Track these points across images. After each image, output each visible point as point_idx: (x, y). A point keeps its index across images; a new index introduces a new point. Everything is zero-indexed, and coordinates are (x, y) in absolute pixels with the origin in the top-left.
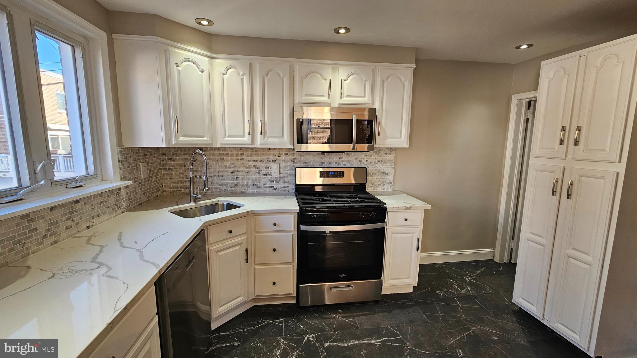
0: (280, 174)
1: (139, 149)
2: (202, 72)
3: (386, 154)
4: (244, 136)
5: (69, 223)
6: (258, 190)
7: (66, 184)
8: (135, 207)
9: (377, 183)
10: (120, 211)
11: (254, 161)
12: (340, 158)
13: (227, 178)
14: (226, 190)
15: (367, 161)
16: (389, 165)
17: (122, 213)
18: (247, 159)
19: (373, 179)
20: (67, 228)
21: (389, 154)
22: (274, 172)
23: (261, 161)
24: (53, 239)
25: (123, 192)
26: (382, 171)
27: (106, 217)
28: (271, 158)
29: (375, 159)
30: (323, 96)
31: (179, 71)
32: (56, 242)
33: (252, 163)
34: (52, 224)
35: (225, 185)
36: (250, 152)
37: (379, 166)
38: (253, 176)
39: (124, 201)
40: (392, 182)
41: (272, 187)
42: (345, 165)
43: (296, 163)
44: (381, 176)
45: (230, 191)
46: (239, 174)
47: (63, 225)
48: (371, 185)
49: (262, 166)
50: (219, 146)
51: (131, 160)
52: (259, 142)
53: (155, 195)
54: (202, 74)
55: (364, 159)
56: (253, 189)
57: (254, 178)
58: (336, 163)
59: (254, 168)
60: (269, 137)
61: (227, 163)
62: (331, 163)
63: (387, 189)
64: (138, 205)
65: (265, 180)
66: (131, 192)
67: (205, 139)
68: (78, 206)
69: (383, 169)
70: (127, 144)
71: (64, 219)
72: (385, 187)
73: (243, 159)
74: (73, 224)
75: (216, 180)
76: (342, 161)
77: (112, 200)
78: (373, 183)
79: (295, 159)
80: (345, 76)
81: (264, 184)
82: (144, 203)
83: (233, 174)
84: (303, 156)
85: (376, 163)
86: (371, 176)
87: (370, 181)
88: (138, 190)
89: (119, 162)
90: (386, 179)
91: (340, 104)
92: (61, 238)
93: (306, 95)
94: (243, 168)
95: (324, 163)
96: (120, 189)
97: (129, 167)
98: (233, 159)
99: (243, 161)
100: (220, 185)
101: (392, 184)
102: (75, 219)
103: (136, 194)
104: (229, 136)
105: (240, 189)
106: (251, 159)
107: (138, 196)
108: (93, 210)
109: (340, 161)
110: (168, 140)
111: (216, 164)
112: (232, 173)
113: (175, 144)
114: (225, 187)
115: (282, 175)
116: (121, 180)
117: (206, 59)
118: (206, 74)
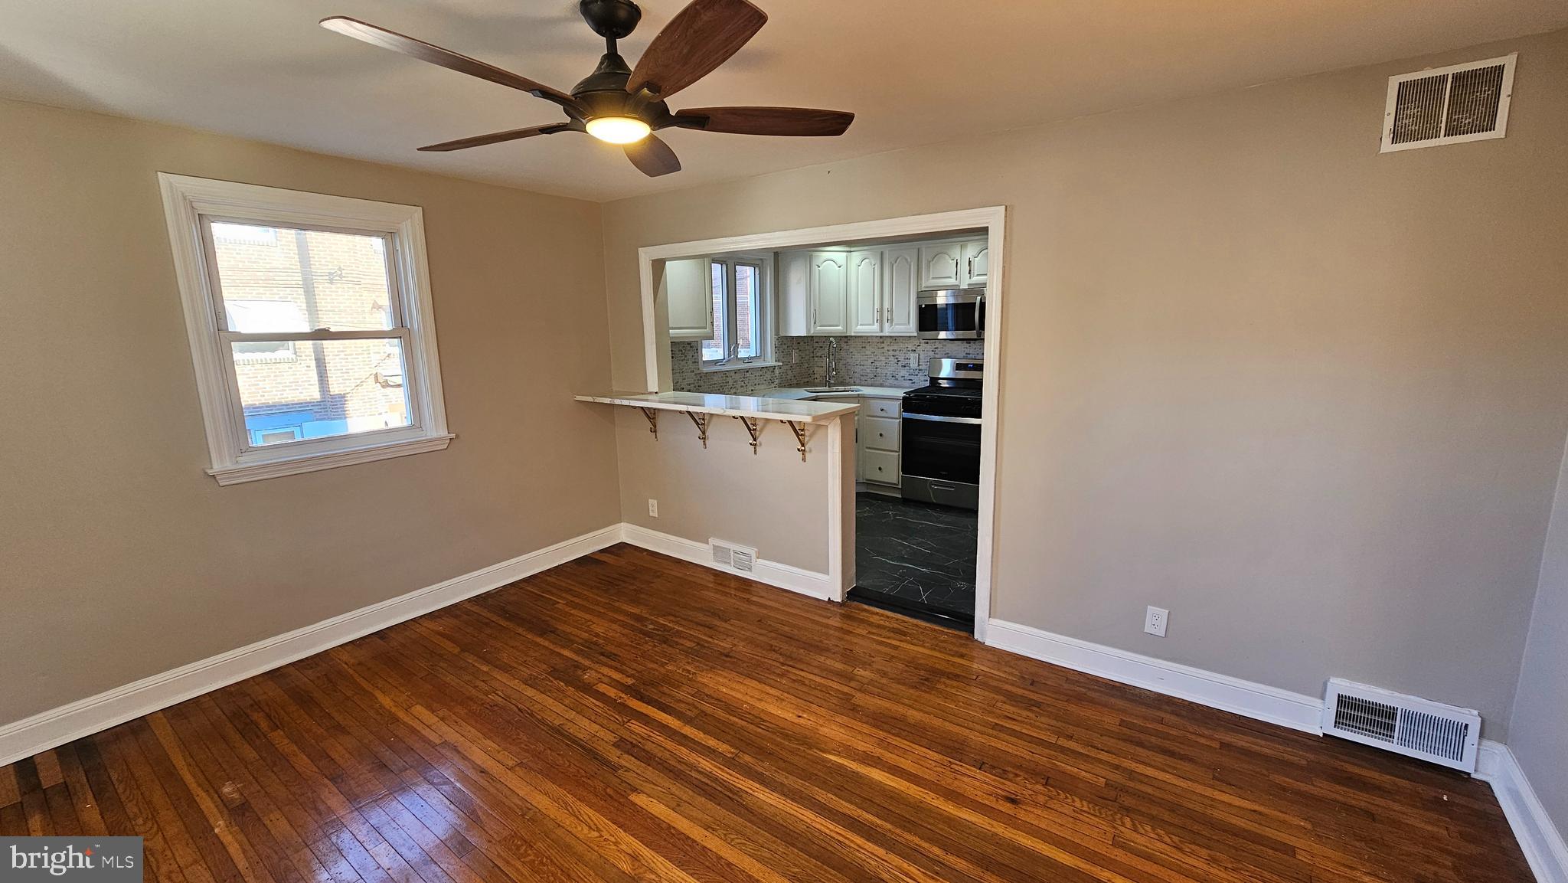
0: (919, 365)
1: (793, 337)
2: (839, 267)
4: (873, 324)
5: (742, 384)
6: (896, 382)
7: (743, 359)
10: (773, 385)
11: (893, 350)
13: (867, 368)
18: (886, 348)
22: (914, 365)
23: (900, 351)
25: (777, 371)
27: (762, 387)
28: (911, 347)
30: (950, 277)
31: (819, 271)
33: (891, 353)
35: (864, 374)
36: (889, 340)
38: (892, 367)
39: (777, 379)
41: (910, 380)
43: (937, 354)
45: (870, 382)
47: (739, 384)
49: (901, 358)
50: (853, 335)
51: (785, 347)
52: (887, 331)
53: (806, 380)
54: (839, 269)
56: (892, 381)
57: (893, 368)
59: (892, 358)
60: (896, 324)
61: (868, 353)
65: (903, 372)
66: (783, 373)
67: (840, 328)
68: (748, 375)
70: (782, 334)
71: (740, 380)
73: (883, 348)
74: (744, 385)
75: (858, 369)
77: (769, 376)
79: (936, 348)
80: (975, 254)
81: (903, 376)
84: (945, 345)
88: (789, 372)
89: (776, 346)
91: (969, 285)
93: (933, 278)
94: (883, 358)
95: (969, 354)
96: (774, 368)
97: (783, 352)
99: (882, 350)
103: (787, 375)
104: (861, 325)
106: (891, 348)
107: (789, 377)
110: (808, 330)
112: (872, 363)
113: (814, 333)
114: (866, 378)
115: (921, 367)
116: (776, 361)
117: (845, 254)
118: (843, 269)
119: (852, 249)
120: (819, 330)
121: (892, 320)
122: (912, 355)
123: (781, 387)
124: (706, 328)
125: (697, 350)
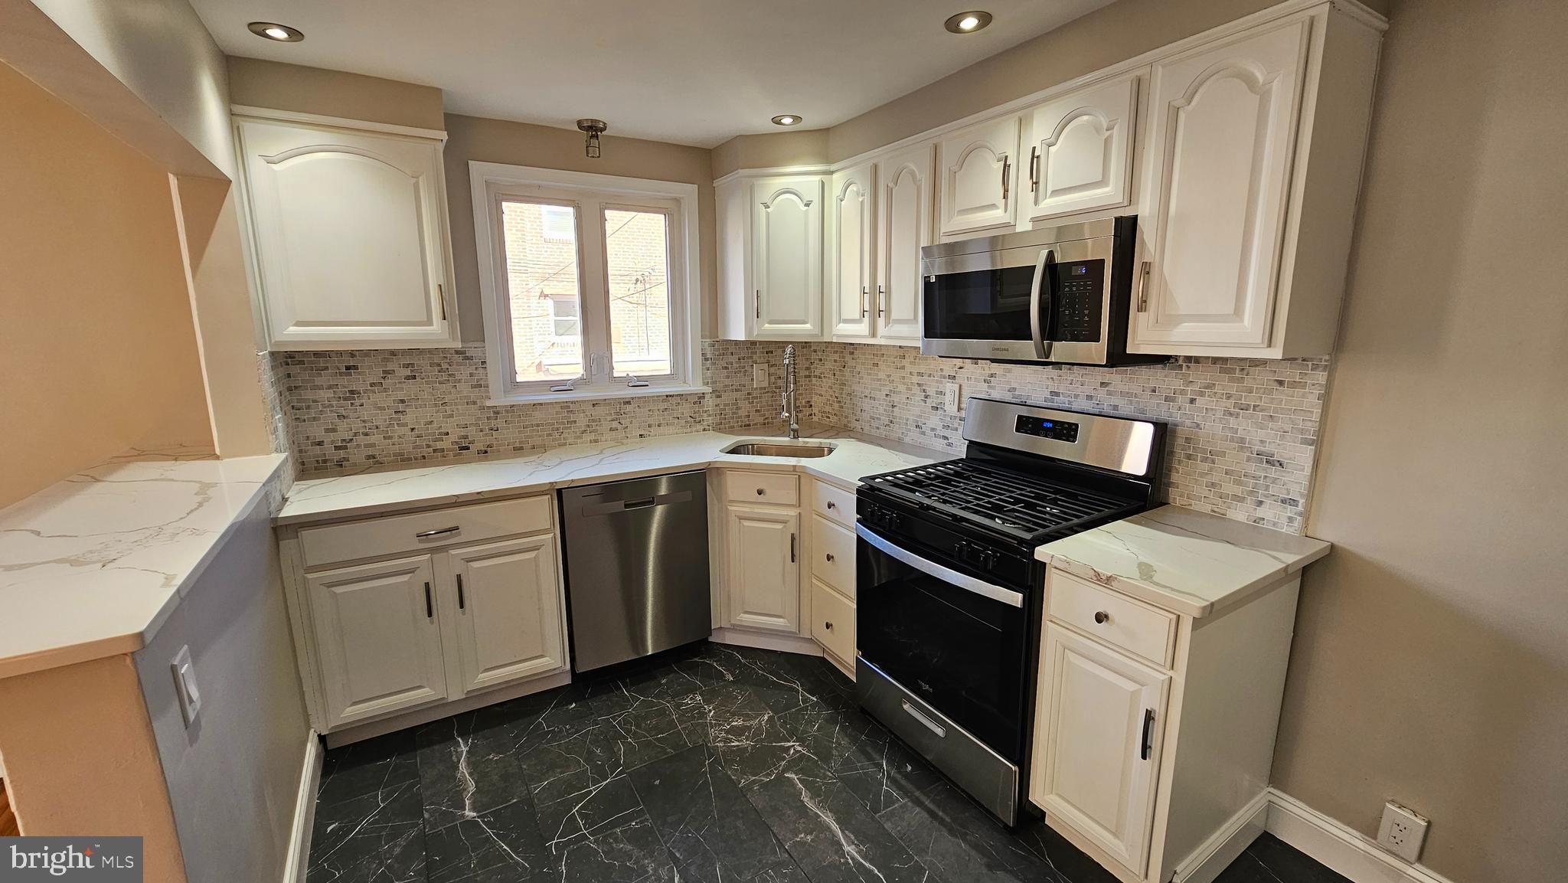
0: (959, 409)
2: (807, 205)
3: (1281, 383)
5: (615, 424)
6: (921, 439)
7: (627, 381)
8: (733, 427)
9: (1229, 488)
10: (699, 427)
11: (920, 374)
12: (1102, 383)
13: (880, 404)
14: (878, 428)
15: (1192, 401)
16: (1288, 427)
17: (704, 430)
18: (909, 368)
19: (1211, 470)
20: (611, 429)
21: (1293, 385)
22: (951, 405)
23: (930, 376)
24: (593, 437)
25: (709, 402)
26: (1256, 448)
27: (671, 430)
28: (948, 369)
29: (1228, 398)
30: (993, 206)
31: (768, 214)
32: (596, 441)
33: (915, 379)
34: (594, 421)
35: (877, 418)
37: (1244, 426)
38: (917, 407)
39: (709, 416)
40: (1302, 501)
41: (946, 438)
42: (1115, 407)
43: (993, 388)
44: (1252, 468)
46: (896, 398)
47: (606, 425)
48: (1204, 492)
49: (931, 391)
50: (835, 340)
51: (734, 359)
52: (887, 336)
54: (807, 210)
55: (1183, 392)
56: (916, 436)
57: (917, 411)
58: (1089, 397)
59: (916, 390)
60: (895, 321)
61: (882, 375)
62: (1076, 396)
63: (1274, 524)
64: (741, 426)
65: (934, 421)
66: (725, 405)
67: (808, 326)
68: (629, 408)
69: (1262, 441)
70: (721, 337)
71: (609, 418)
72: (1268, 512)
73: (903, 368)
74: (619, 426)
75: (867, 405)
76: (1109, 393)
77: (686, 410)
78: (1213, 485)
79: (992, 376)
80: (1049, 134)
81: (933, 429)
82: (756, 424)
83: (888, 398)
84: (1009, 371)
85: (1231, 414)
86: (1205, 460)
87: (1202, 475)
88: (742, 405)
89: (706, 359)
90: (1273, 482)
92: (603, 439)
95: (1057, 394)
96: (702, 396)
97: (726, 368)
98: (889, 366)
100: (871, 417)
101: (1300, 508)
102: (623, 422)
103: (737, 408)
104: (845, 321)
105: (896, 432)
106: (915, 370)
107: (742, 413)
108: (651, 417)
109: (1102, 393)
110: (749, 329)
111: (869, 374)
112: (887, 395)
113: (757, 335)
114: (875, 424)
115: (964, 414)
116: (707, 384)
117: (817, 178)
118: (816, 206)
119: (833, 167)
120: (770, 330)
121: (888, 311)
122: (950, 388)
123: (720, 430)
124: (431, 324)
125: (484, 363)
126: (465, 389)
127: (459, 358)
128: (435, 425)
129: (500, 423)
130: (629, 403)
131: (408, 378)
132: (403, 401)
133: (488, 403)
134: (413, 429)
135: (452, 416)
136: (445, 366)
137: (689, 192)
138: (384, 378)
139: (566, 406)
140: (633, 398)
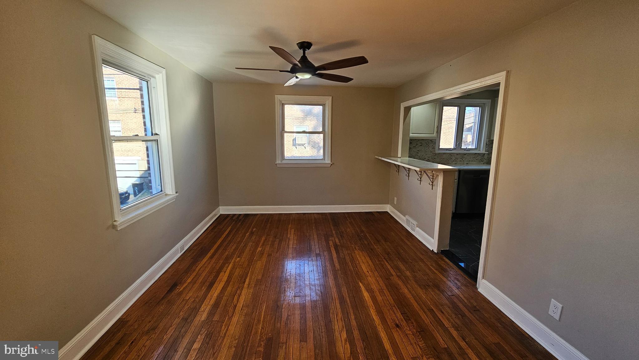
5: (461, 160)
7: (465, 149)
10: (482, 163)
17: (483, 164)
20: (460, 161)
25: (486, 156)
27: (475, 163)
32: (456, 163)
34: (456, 158)
39: (485, 160)
47: (459, 160)
68: (465, 156)
71: (460, 158)
77: (479, 158)
89: (486, 145)
92: (458, 163)
108: (470, 158)
116: (486, 151)
123: (488, 164)
124: (434, 134)
125: (435, 143)
126: (431, 149)
127: (430, 142)
128: (423, 156)
129: (436, 157)
130: (465, 155)
131: (420, 146)
132: (418, 151)
133: (434, 152)
134: (419, 157)
135: (427, 155)
136: (427, 143)
137: (488, 102)
138: (416, 145)
139: (450, 154)
140: (467, 153)
